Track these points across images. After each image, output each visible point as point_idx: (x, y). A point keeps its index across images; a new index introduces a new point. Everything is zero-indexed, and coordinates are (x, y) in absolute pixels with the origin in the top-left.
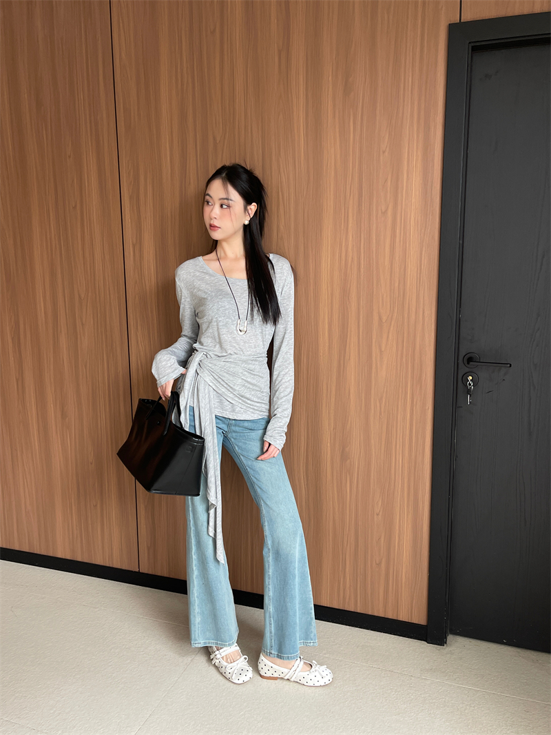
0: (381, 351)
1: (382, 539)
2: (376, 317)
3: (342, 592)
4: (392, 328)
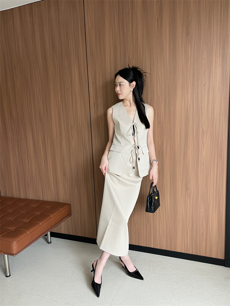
1: (204, 223)
2: (201, 129)
3: (186, 246)
4: (208, 134)
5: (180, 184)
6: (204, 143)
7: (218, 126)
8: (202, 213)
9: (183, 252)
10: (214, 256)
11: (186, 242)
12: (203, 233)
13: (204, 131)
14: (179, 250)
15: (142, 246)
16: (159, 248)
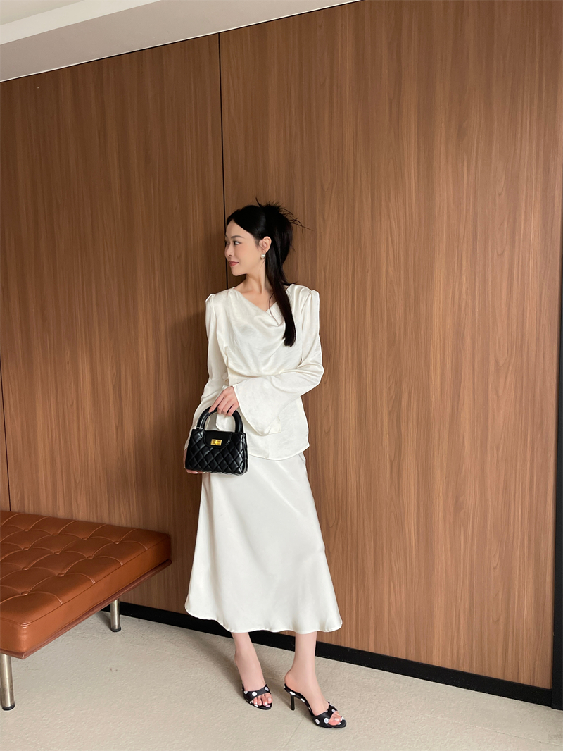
0: (498, 396)
1: (500, 595)
2: (492, 362)
3: (455, 652)
4: (510, 373)
5: (441, 494)
6: (500, 394)
7: (534, 353)
8: (495, 568)
9: (448, 666)
10: (525, 679)
11: (455, 642)
12: (498, 620)
13: (501, 365)
14: (437, 661)
15: (346, 646)
16: (388, 654)
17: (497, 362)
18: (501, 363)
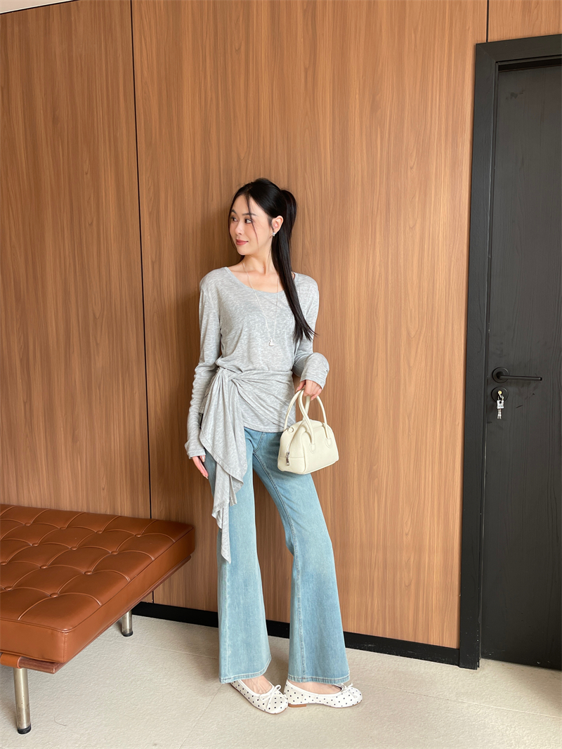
0: (409, 366)
1: (412, 560)
2: (404, 333)
3: (369, 617)
4: (420, 344)
5: (355, 463)
6: (412, 365)
7: (443, 324)
8: (407, 535)
9: (362, 632)
10: (434, 641)
11: (369, 607)
12: (410, 585)
13: (412, 336)
17: (409, 334)
18: (413, 334)
